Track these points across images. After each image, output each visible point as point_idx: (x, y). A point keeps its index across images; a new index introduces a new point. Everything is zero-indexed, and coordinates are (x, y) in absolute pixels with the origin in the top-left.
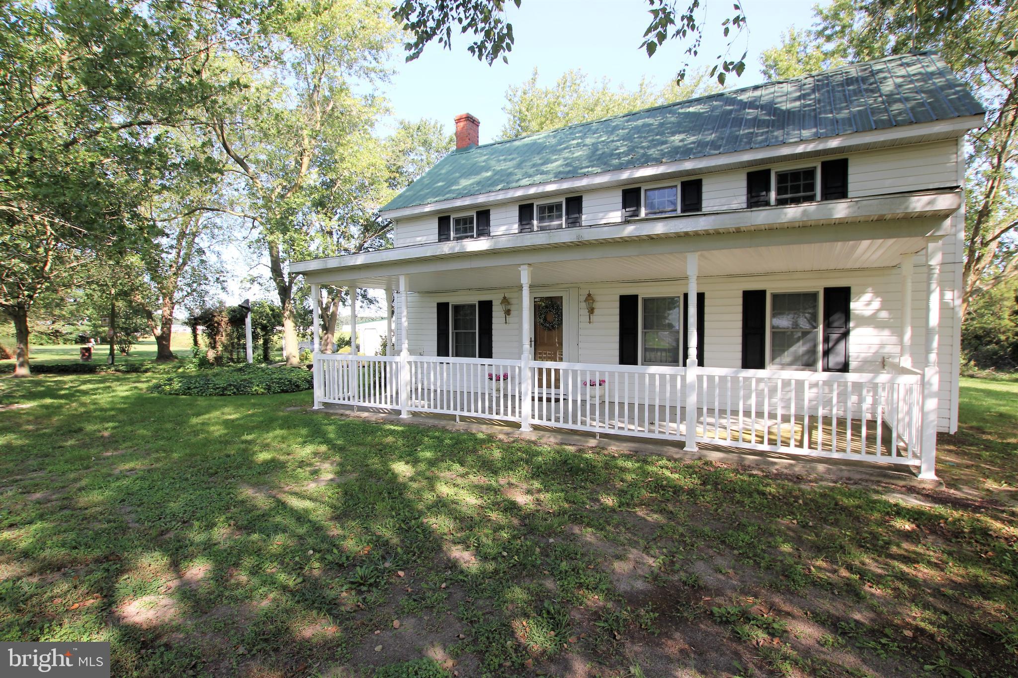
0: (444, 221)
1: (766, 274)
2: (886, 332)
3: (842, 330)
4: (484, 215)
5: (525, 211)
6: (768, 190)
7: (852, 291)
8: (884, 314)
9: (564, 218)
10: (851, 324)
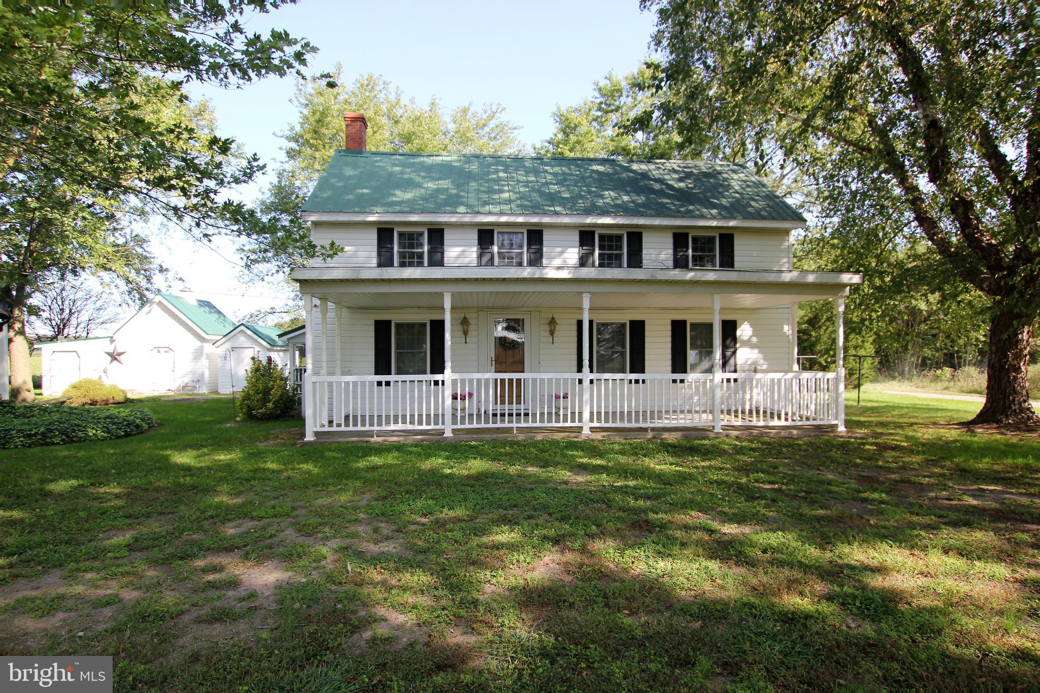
0: (384, 233)
1: (686, 309)
2: (756, 351)
3: (732, 350)
4: (437, 234)
5: (485, 236)
6: (687, 248)
7: (738, 323)
8: (754, 340)
9: (525, 248)
10: (738, 345)
